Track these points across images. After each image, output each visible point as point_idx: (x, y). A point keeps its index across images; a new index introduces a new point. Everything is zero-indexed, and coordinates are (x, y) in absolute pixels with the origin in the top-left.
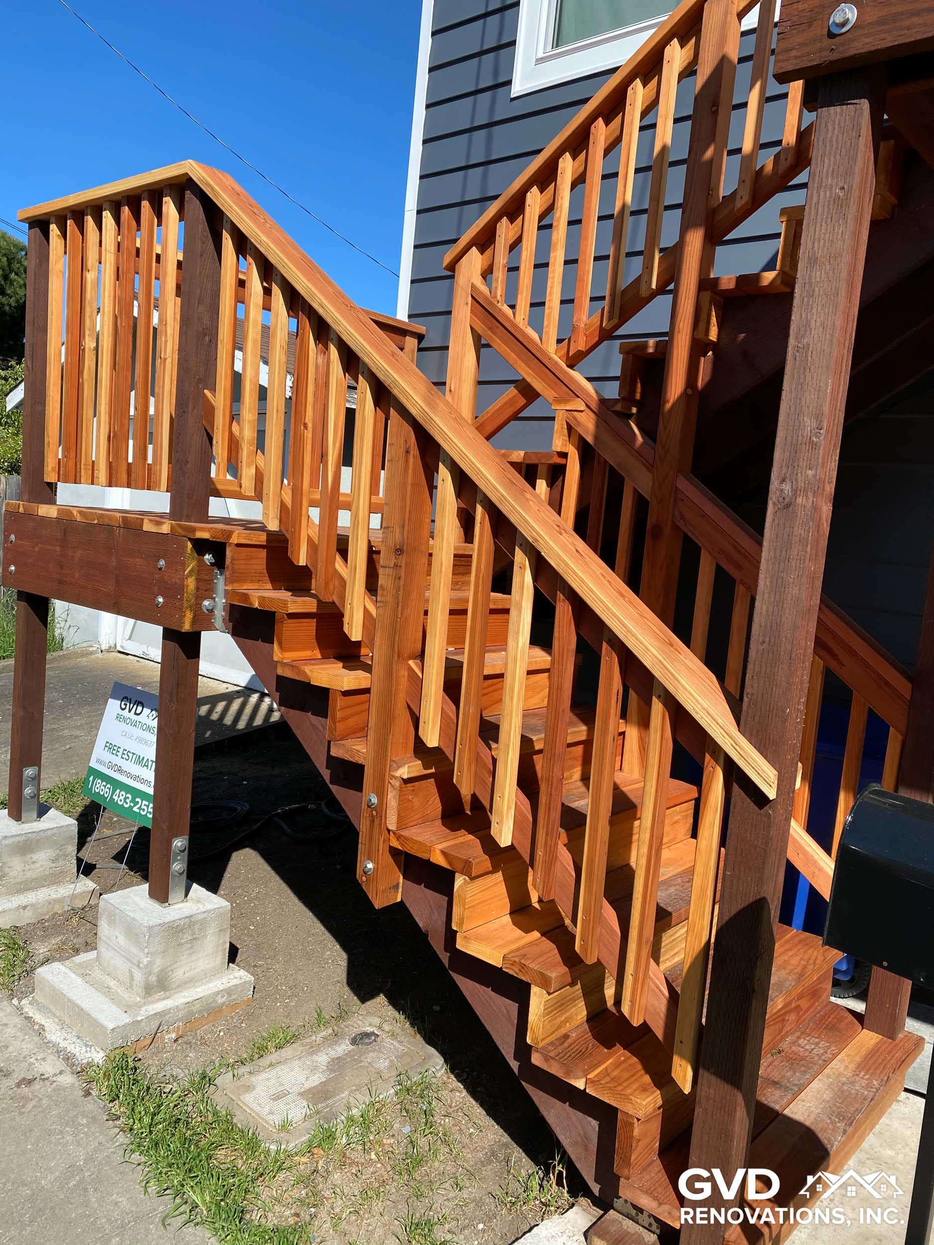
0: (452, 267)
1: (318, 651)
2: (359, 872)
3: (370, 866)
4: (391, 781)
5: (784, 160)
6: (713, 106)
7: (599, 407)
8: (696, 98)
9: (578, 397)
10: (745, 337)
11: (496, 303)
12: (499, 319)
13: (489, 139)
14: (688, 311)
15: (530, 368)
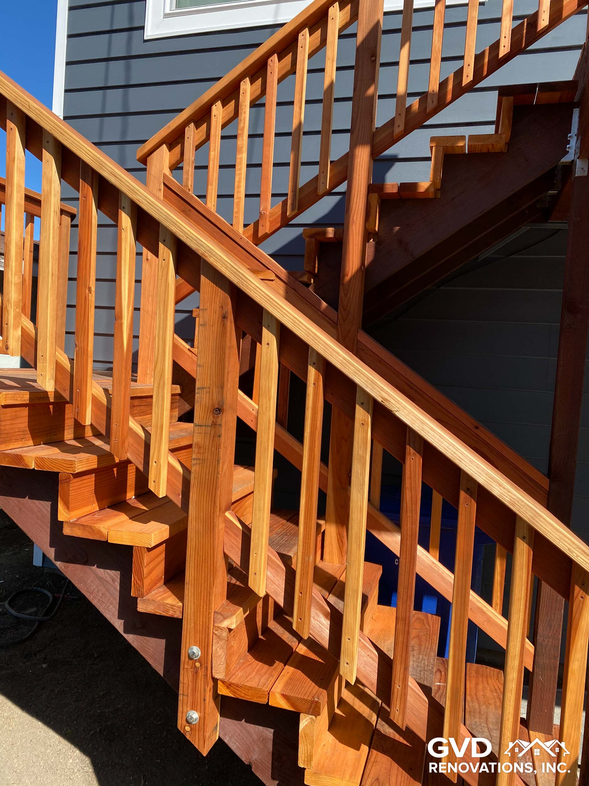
0: (144, 160)
1: (97, 504)
2: (181, 723)
3: (195, 715)
4: (216, 632)
5: (431, 102)
6: (372, 57)
7: (289, 278)
8: (358, 49)
9: (269, 269)
10: (399, 230)
11: (188, 191)
12: (192, 204)
13: (128, 69)
14: (360, 208)
15: (223, 245)
